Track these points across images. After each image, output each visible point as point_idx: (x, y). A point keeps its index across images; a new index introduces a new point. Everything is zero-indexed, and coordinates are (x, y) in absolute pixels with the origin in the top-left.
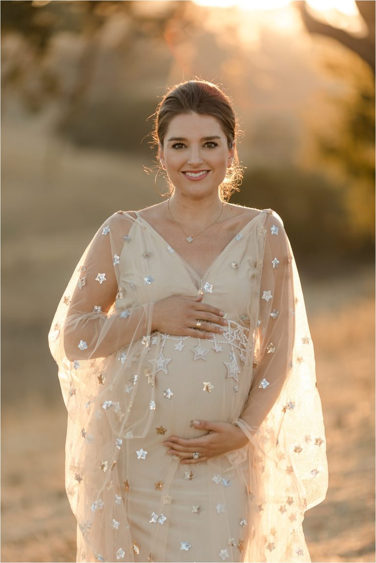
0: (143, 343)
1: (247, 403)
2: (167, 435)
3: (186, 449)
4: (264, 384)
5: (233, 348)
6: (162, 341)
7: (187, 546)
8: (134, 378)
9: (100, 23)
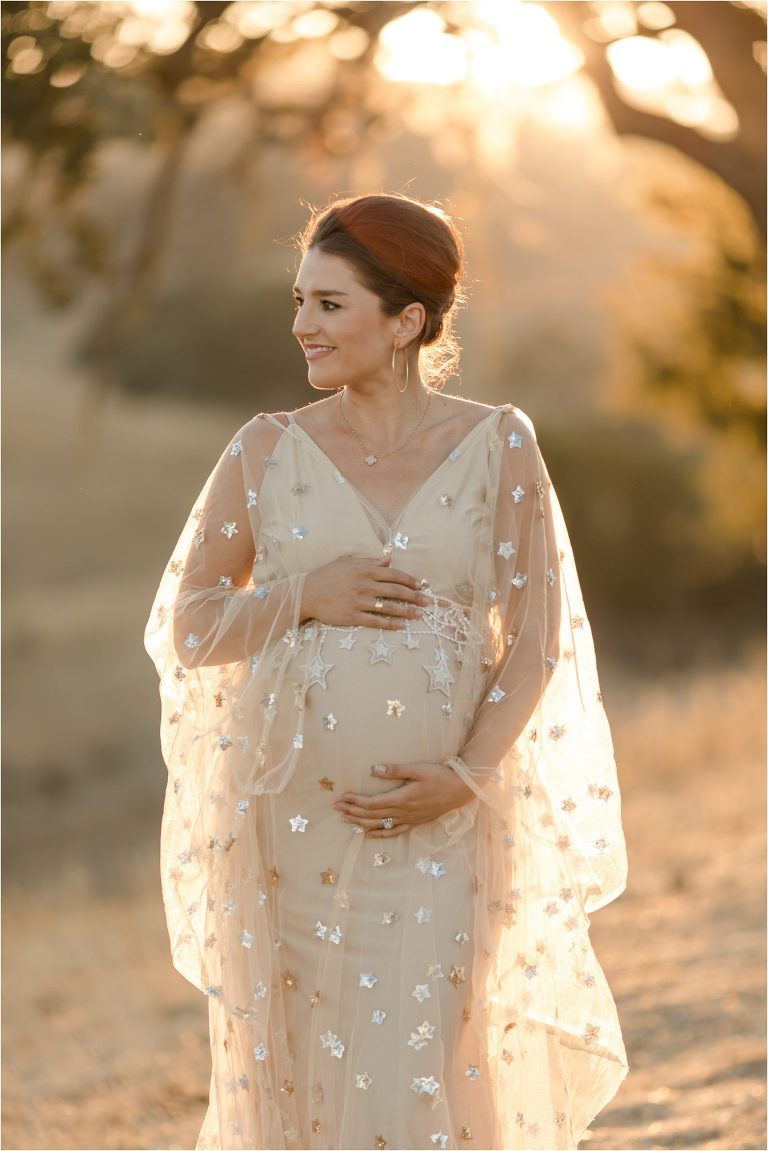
0: (286, 640)
1: (471, 731)
2: (338, 792)
3: (369, 812)
4: (496, 695)
5: (440, 642)
6: (320, 634)
7: (370, 980)
8: (269, 699)
9: (189, 120)
